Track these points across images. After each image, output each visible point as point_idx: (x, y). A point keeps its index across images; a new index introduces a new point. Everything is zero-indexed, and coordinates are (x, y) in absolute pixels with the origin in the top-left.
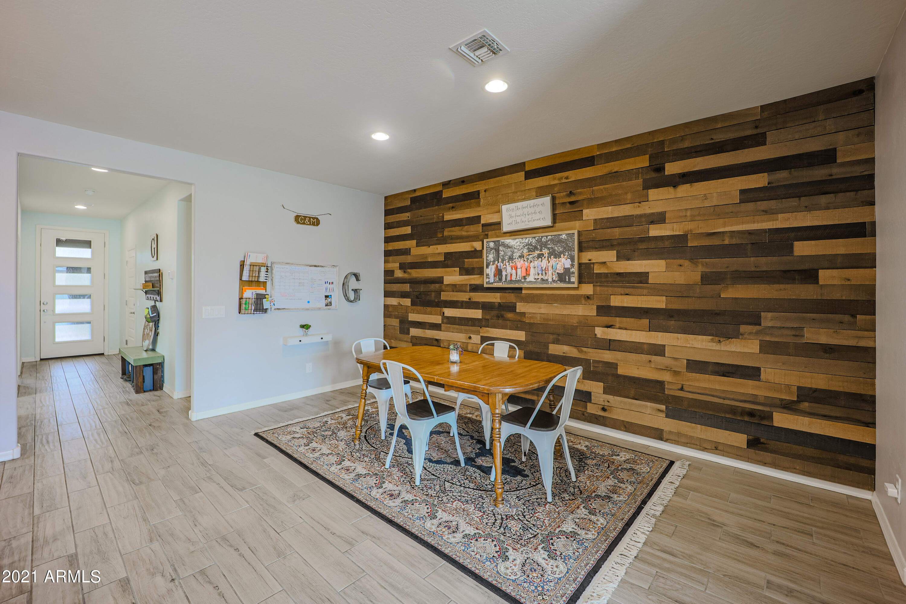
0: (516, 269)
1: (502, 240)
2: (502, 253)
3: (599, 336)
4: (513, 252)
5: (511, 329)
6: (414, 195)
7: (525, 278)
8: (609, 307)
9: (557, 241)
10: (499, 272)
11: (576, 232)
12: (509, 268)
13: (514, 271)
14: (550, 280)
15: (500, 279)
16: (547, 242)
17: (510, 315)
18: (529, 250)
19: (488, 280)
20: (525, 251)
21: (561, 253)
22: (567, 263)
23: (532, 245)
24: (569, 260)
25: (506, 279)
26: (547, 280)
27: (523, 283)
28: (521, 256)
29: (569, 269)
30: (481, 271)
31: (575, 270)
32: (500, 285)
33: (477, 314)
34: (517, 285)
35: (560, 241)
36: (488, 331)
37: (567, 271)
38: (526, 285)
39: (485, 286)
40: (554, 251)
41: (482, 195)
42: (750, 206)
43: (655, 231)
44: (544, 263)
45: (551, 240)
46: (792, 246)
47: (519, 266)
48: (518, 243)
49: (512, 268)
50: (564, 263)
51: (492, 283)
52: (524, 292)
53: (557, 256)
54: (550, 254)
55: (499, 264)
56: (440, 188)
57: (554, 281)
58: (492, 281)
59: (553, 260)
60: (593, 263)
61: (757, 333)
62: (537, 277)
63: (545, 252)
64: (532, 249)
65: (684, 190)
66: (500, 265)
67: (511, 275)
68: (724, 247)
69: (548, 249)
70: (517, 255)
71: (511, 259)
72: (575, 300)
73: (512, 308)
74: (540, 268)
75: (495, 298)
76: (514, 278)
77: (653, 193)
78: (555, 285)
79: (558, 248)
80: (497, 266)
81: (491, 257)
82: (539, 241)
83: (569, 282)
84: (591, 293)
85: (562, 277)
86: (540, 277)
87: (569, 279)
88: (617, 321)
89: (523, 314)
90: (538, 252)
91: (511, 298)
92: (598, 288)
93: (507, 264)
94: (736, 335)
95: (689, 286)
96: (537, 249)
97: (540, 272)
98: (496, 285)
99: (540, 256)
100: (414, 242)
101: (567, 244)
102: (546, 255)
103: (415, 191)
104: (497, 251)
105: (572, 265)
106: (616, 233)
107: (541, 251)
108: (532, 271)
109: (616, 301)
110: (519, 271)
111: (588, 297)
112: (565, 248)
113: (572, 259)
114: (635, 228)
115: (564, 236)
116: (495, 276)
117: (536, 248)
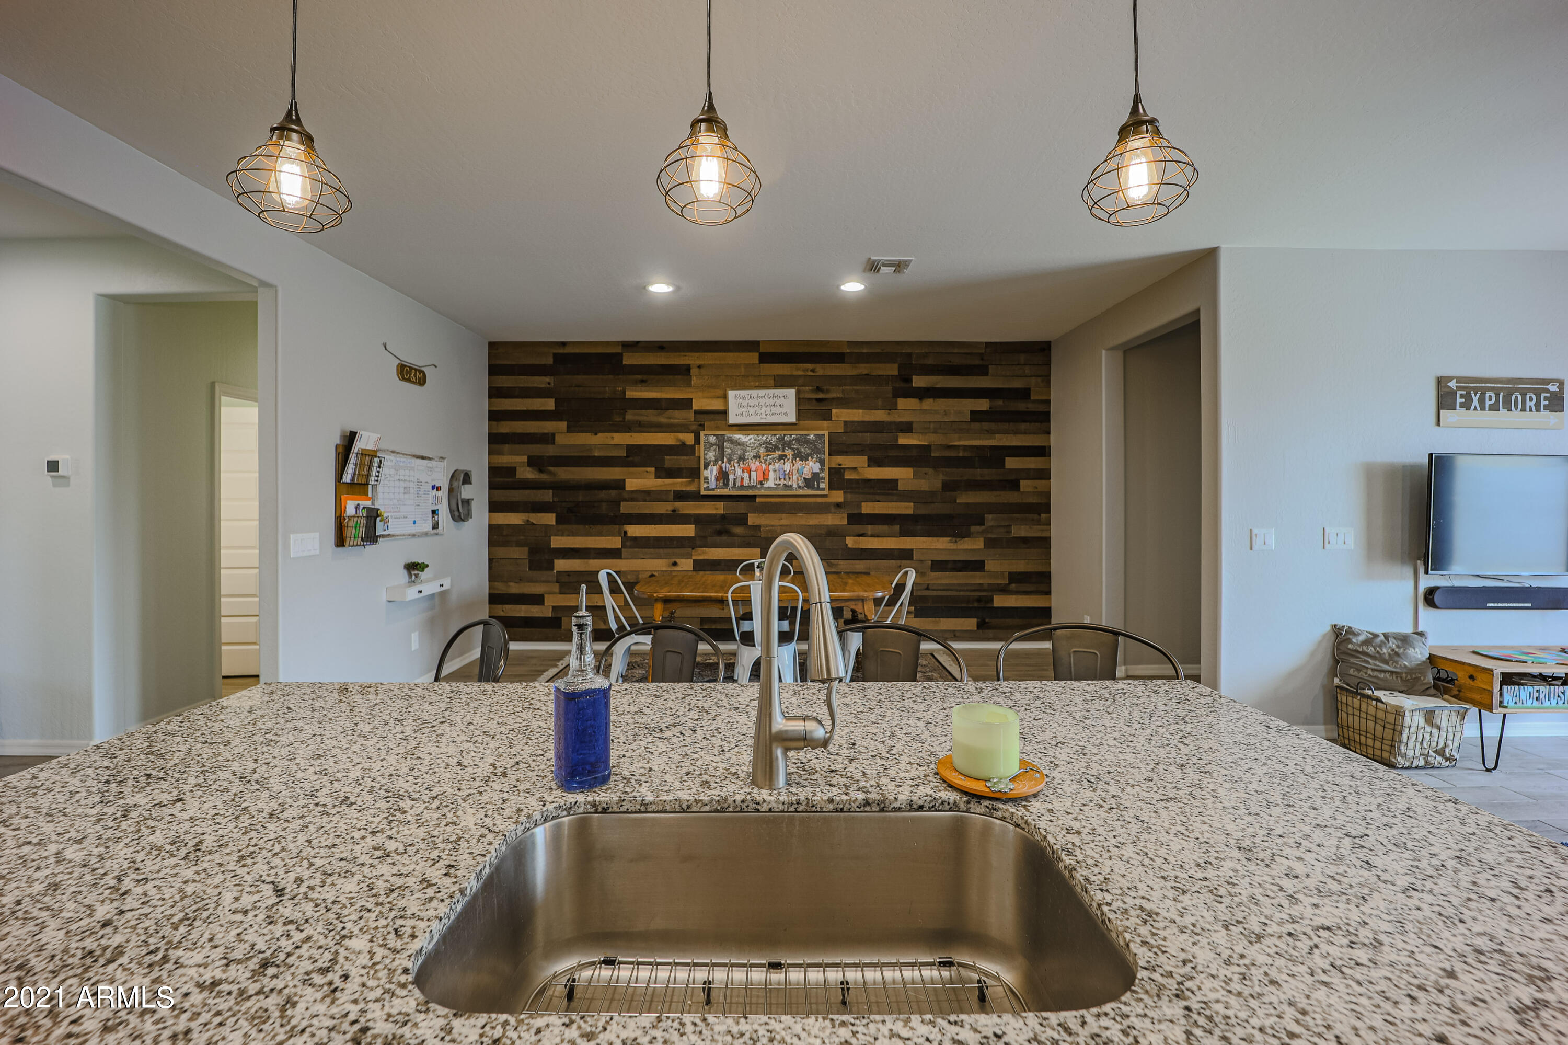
0: (750, 472)
1: (728, 434)
2: (728, 451)
3: (850, 546)
4: (745, 451)
5: (740, 547)
6: (561, 351)
7: (761, 483)
8: (861, 515)
9: (803, 441)
10: (723, 476)
11: (826, 433)
12: (739, 472)
13: (746, 475)
14: (795, 486)
15: (726, 485)
16: (791, 441)
17: (738, 530)
18: (768, 450)
19: (706, 485)
20: (762, 450)
21: (808, 455)
22: (816, 467)
23: (771, 444)
24: (818, 464)
25: (734, 484)
26: (791, 486)
27: (759, 489)
28: (756, 457)
29: (818, 474)
30: (694, 473)
31: (825, 474)
32: (725, 492)
33: (688, 530)
34: (750, 492)
35: (807, 442)
36: (704, 553)
37: (815, 476)
38: (763, 492)
39: (703, 492)
40: (800, 452)
41: (694, 371)
42: (976, 426)
43: (904, 440)
44: (787, 466)
45: (796, 440)
46: (1004, 461)
47: (753, 467)
48: (752, 440)
49: (743, 472)
50: (812, 466)
51: (713, 490)
52: (758, 500)
53: (804, 458)
54: (795, 456)
55: (724, 465)
56: (619, 350)
57: (799, 487)
58: (714, 487)
59: (799, 463)
60: (844, 469)
61: (983, 532)
62: (777, 482)
63: (789, 452)
64: (771, 448)
65: (928, 404)
66: (726, 466)
67: (742, 479)
68: (958, 458)
69: (793, 449)
70: (750, 454)
71: (742, 459)
72: (823, 508)
73: (742, 520)
74: (782, 472)
75: (718, 508)
76: (746, 483)
77: (902, 403)
78: (801, 492)
79: (805, 450)
80: (721, 468)
81: (711, 455)
82: (781, 440)
83: (819, 488)
84: (841, 500)
85: (809, 483)
86: (782, 482)
87: (818, 485)
88: (869, 529)
89: (758, 527)
90: (780, 453)
91: (741, 507)
92: (849, 496)
93: (736, 465)
94: (967, 535)
95: (933, 493)
96: (778, 449)
97: (782, 477)
98: (719, 492)
99: (782, 457)
100: (563, 425)
101: (815, 446)
102: (791, 457)
103: (564, 344)
104: (721, 449)
105: (822, 470)
106: (868, 438)
107: (783, 451)
108: (772, 475)
109: (868, 508)
110: (754, 474)
111: (838, 505)
112: (813, 450)
113: (822, 462)
114: (885, 435)
115: (812, 437)
116: (717, 480)
117: (776, 448)
